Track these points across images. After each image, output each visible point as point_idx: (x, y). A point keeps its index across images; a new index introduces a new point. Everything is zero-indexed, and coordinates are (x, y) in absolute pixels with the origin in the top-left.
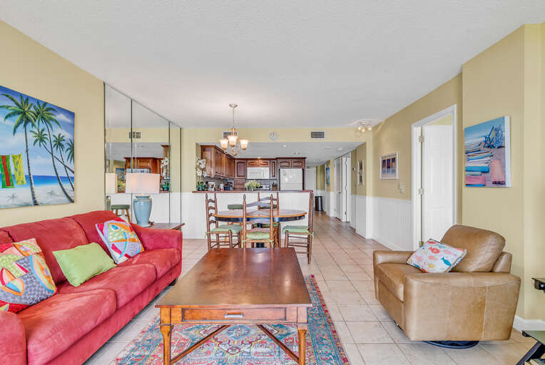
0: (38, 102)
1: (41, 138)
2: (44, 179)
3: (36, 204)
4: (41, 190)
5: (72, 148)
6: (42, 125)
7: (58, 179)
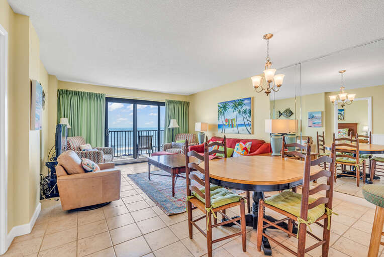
0: (238, 100)
1: (240, 112)
2: (241, 125)
3: (239, 133)
4: (240, 129)
5: (250, 112)
6: (240, 107)
7: (245, 125)
